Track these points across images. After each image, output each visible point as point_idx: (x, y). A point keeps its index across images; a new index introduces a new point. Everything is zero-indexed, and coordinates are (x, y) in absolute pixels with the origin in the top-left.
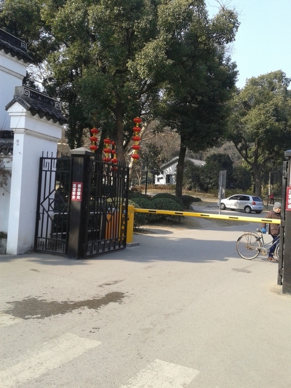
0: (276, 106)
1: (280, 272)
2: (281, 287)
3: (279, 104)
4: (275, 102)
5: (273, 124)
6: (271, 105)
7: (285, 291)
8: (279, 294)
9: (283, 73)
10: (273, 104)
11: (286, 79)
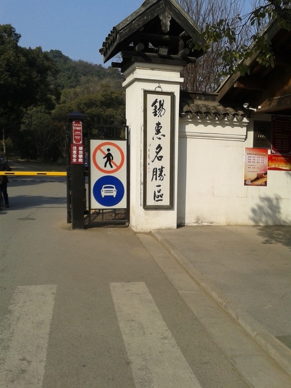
0: (8, 60)
1: (69, 213)
2: (70, 225)
3: (12, 59)
4: (7, 56)
5: (6, 79)
6: (3, 60)
7: (74, 227)
8: (70, 229)
9: (12, 28)
10: (4, 59)
11: (16, 35)
